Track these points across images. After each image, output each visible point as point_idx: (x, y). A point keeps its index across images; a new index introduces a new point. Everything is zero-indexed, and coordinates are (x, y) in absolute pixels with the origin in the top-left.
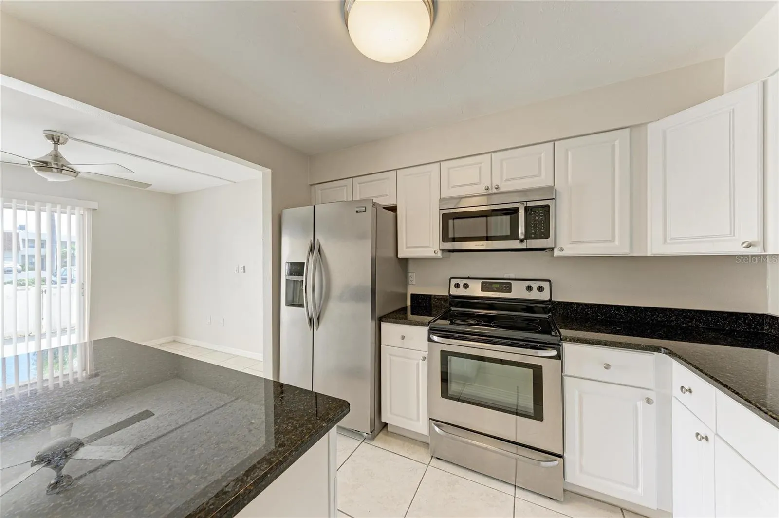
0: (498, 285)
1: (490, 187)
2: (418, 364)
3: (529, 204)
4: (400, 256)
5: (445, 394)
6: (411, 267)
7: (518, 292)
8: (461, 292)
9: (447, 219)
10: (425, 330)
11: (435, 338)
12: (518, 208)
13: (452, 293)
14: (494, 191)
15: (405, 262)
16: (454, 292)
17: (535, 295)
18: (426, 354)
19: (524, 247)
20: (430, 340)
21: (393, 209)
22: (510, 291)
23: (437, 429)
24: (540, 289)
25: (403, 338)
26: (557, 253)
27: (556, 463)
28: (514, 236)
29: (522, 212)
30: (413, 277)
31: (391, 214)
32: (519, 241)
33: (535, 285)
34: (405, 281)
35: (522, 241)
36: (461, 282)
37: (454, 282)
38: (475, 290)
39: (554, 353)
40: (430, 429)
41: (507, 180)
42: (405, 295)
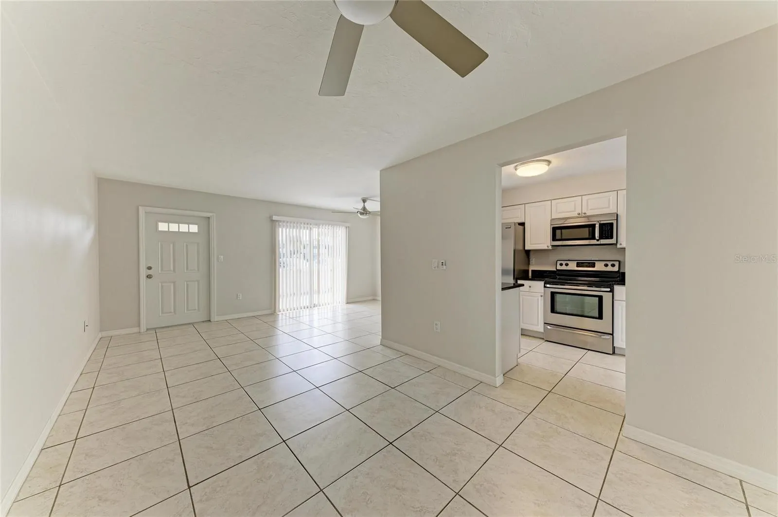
0: (587, 264)
1: (581, 213)
2: (538, 299)
3: (602, 222)
4: (526, 248)
5: (553, 310)
6: (532, 255)
7: (599, 267)
8: (564, 268)
9: (554, 230)
10: (542, 283)
11: (548, 286)
12: (595, 225)
13: (558, 268)
14: (583, 215)
15: (528, 252)
17: (610, 268)
18: (543, 294)
19: (599, 243)
20: (545, 287)
21: (523, 224)
22: (594, 267)
23: (549, 327)
24: (613, 265)
25: (530, 287)
26: (618, 246)
27: (609, 337)
28: (593, 238)
29: (597, 226)
30: (533, 260)
31: (521, 227)
32: (596, 241)
33: (610, 264)
34: (529, 264)
35: (598, 240)
36: (564, 263)
37: (559, 263)
38: (573, 266)
39: (609, 290)
40: (545, 328)
41: (591, 209)
42: (528, 271)
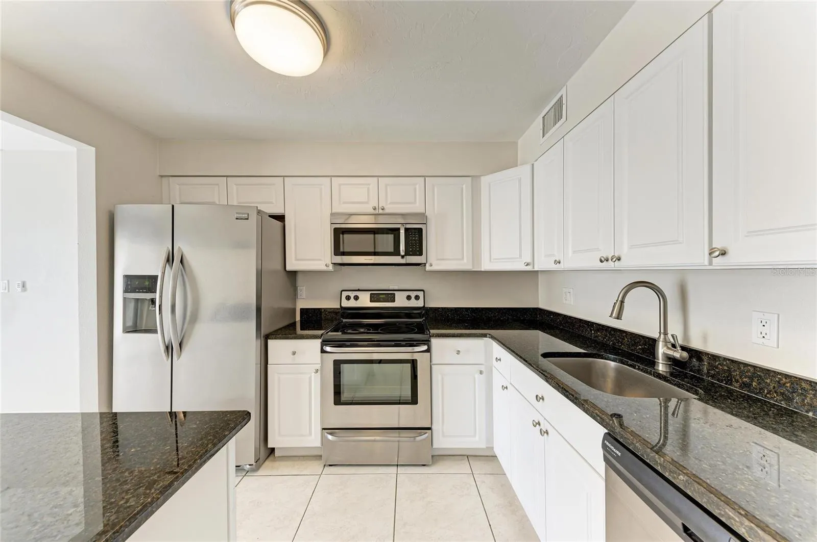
0: (384, 296)
1: (377, 207)
2: (310, 378)
3: (408, 226)
4: (288, 268)
5: (338, 401)
6: (300, 279)
7: (400, 301)
8: (352, 303)
9: (339, 233)
10: (318, 342)
11: (328, 349)
12: (398, 229)
13: (343, 305)
14: (381, 211)
15: (293, 274)
16: (346, 304)
17: (413, 303)
18: (318, 367)
19: (405, 262)
20: (323, 351)
21: (281, 218)
22: (394, 301)
23: (330, 437)
24: (417, 298)
25: (294, 353)
26: (428, 268)
27: (426, 435)
28: (396, 252)
29: (402, 232)
30: (303, 290)
31: (278, 224)
32: (400, 257)
33: (413, 294)
34: (294, 296)
35: (403, 257)
36: (352, 294)
37: (345, 294)
38: (365, 301)
39: (425, 348)
40: (323, 438)
41: (391, 203)
42: (294, 310)
